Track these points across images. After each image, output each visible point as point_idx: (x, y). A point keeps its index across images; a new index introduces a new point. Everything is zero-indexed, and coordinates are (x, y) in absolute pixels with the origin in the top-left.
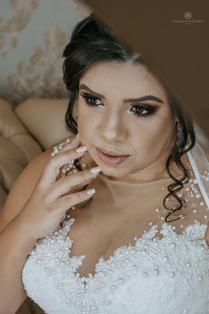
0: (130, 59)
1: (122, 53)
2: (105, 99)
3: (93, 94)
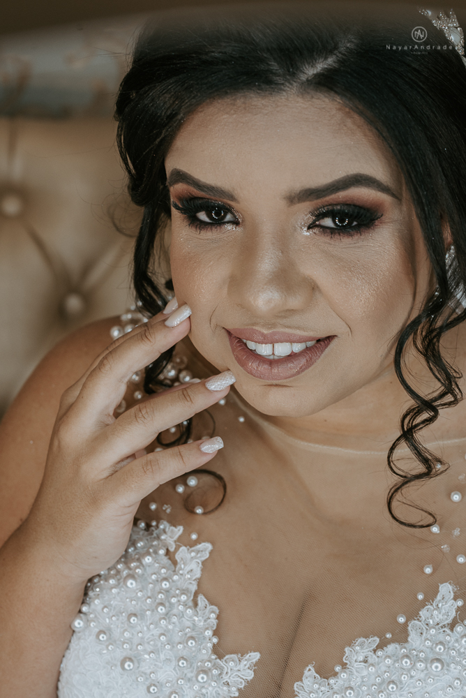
2: (238, 202)
3: (202, 190)
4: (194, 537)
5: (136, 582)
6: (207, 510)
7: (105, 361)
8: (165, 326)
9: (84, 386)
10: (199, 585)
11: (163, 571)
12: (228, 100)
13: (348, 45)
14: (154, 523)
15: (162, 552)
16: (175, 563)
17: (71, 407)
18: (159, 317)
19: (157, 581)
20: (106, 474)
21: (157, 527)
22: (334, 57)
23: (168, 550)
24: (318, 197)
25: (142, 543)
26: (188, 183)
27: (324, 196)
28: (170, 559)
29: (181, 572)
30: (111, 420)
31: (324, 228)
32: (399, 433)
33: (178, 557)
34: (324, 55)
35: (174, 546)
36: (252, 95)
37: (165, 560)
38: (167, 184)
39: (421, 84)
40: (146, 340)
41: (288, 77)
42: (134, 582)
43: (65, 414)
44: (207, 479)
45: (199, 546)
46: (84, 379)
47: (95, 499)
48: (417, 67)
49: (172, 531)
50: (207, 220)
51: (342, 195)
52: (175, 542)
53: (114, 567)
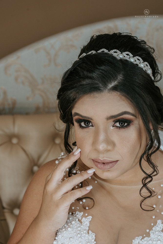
0: (106, 90)
1: (99, 86)
2: (93, 120)
3: (83, 118)
4: (86, 215)
5: (71, 229)
6: (90, 208)
7: (58, 166)
8: (74, 155)
9: (52, 174)
10: (89, 228)
11: (78, 225)
12: (89, 95)
13: (120, 77)
14: (74, 213)
15: (77, 220)
16: (81, 222)
17: (49, 180)
18: (71, 153)
19: (77, 228)
20: (60, 198)
21: (75, 213)
22: (117, 81)
23: (79, 219)
24: (115, 118)
25: (71, 218)
26: (79, 116)
27: (117, 117)
28: (79, 222)
29: (83, 225)
30: (60, 183)
31: (117, 127)
32: (142, 185)
33: (82, 221)
34: (114, 81)
35: (81, 218)
36: (95, 93)
37: (78, 222)
38: (73, 116)
39: (141, 87)
40: (69, 159)
41: (105, 88)
42: (70, 229)
43: (47, 182)
44: (89, 200)
45: (88, 217)
46: (52, 172)
47: (57, 205)
48: (139, 82)
49: (80, 214)
50: (84, 126)
51: (121, 117)
52: (81, 217)
53: (64, 226)
